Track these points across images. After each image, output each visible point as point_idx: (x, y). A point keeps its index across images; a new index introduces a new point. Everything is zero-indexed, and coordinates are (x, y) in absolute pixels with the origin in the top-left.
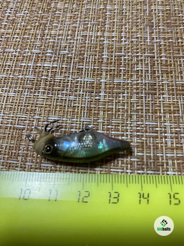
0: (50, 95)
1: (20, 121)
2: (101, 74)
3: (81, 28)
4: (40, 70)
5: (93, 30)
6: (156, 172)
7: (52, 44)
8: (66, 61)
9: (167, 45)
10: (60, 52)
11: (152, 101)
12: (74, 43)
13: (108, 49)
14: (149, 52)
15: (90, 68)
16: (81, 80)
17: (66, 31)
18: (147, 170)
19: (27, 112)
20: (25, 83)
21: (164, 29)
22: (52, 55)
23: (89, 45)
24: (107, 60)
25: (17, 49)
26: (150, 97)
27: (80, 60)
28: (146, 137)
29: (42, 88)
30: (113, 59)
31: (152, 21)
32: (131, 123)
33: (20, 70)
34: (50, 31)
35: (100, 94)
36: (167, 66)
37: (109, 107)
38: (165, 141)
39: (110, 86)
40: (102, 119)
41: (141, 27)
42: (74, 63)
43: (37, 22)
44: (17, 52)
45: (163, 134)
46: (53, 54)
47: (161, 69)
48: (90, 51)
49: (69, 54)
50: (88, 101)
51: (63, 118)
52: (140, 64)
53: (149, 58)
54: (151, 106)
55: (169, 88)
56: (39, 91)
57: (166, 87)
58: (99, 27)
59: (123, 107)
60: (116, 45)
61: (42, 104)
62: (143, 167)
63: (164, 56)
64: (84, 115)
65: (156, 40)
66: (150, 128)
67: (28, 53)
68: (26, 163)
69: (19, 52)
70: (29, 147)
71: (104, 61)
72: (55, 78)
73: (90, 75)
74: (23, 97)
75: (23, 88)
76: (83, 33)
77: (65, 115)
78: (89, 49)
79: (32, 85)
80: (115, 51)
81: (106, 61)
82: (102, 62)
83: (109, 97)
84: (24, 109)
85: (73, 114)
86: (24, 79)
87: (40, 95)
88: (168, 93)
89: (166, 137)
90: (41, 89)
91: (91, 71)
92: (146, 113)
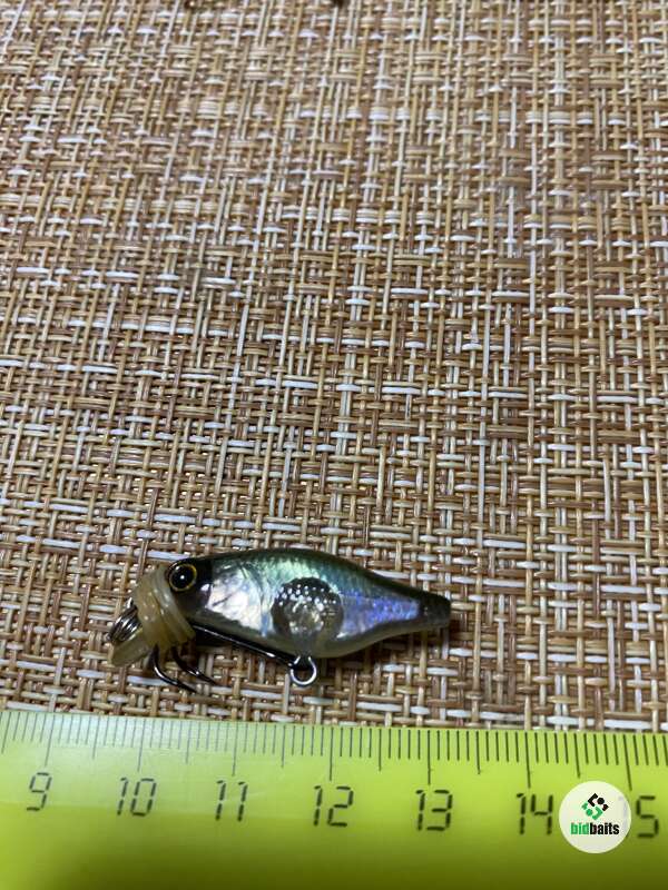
0: (166, 436)
1: (62, 525)
2: (341, 364)
3: (279, 192)
4: (134, 344)
5: (318, 199)
6: (511, 717)
7: (175, 251)
8: (221, 316)
9: (576, 257)
10: (203, 280)
11: (509, 464)
12: (250, 247)
13: (367, 272)
14: (510, 286)
15: (304, 340)
16: (271, 382)
17: (226, 201)
18: (480, 710)
19: (87, 495)
20: (83, 391)
21: (566, 200)
22: (175, 291)
23: (305, 257)
24: (363, 313)
25: (57, 268)
26: (504, 450)
27: (269, 312)
28: (484, 594)
29: (140, 408)
30: (384, 310)
31: (528, 169)
32: (434, 539)
33: (65, 343)
34: (172, 201)
35: (334, 434)
36: (571, 336)
37: (362, 481)
38: (548, 607)
39: (369, 406)
40: (337, 523)
41: (489, 190)
42: (249, 321)
43: (129, 167)
44: (59, 279)
45: (543, 583)
46: (177, 288)
47: (548, 347)
48: (306, 282)
49: (233, 290)
50: (293, 459)
51: (204, 517)
52: (474, 328)
53: (509, 306)
54: (504, 484)
55: (570, 416)
56: (129, 419)
57: (560, 415)
58: (341, 188)
59: (410, 484)
60: (394, 259)
61: (136, 468)
62: (468, 697)
63: (560, 299)
64: (276, 507)
65: (538, 239)
66: (497, 559)
67: (93, 282)
68: (79, 673)
69: (65, 279)
70: (90, 616)
71: (352, 318)
72: (184, 376)
73: (304, 368)
74: (76, 442)
75: (74, 410)
76: (283, 212)
77: (214, 507)
78: (302, 273)
79: (105, 398)
80: (393, 281)
81: (358, 318)
82: (346, 319)
83: (363, 447)
84: (76, 482)
85: (238, 504)
86: (77, 376)
87: (130, 432)
88: (568, 436)
89: (550, 595)
90: (135, 412)
91: (307, 352)
92: (485, 504)
